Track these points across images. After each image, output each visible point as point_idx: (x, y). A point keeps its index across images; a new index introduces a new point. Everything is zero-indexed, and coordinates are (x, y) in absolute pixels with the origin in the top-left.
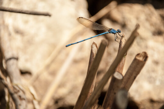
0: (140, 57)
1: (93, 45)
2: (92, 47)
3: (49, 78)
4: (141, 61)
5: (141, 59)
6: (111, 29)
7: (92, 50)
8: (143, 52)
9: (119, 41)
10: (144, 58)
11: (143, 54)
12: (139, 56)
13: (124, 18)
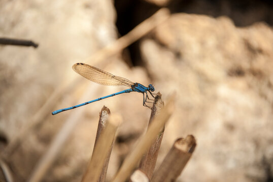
0: (183, 143)
1: (103, 112)
2: (101, 116)
3: (39, 147)
4: (184, 153)
5: (183, 147)
6: (137, 84)
7: (100, 121)
8: (188, 136)
9: (151, 105)
10: (189, 146)
11: (188, 139)
12: (181, 142)
13: (179, 40)
